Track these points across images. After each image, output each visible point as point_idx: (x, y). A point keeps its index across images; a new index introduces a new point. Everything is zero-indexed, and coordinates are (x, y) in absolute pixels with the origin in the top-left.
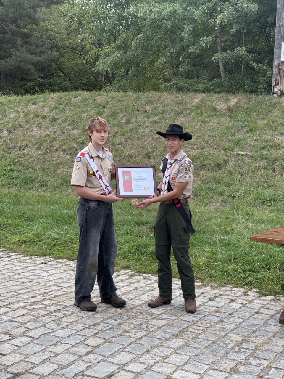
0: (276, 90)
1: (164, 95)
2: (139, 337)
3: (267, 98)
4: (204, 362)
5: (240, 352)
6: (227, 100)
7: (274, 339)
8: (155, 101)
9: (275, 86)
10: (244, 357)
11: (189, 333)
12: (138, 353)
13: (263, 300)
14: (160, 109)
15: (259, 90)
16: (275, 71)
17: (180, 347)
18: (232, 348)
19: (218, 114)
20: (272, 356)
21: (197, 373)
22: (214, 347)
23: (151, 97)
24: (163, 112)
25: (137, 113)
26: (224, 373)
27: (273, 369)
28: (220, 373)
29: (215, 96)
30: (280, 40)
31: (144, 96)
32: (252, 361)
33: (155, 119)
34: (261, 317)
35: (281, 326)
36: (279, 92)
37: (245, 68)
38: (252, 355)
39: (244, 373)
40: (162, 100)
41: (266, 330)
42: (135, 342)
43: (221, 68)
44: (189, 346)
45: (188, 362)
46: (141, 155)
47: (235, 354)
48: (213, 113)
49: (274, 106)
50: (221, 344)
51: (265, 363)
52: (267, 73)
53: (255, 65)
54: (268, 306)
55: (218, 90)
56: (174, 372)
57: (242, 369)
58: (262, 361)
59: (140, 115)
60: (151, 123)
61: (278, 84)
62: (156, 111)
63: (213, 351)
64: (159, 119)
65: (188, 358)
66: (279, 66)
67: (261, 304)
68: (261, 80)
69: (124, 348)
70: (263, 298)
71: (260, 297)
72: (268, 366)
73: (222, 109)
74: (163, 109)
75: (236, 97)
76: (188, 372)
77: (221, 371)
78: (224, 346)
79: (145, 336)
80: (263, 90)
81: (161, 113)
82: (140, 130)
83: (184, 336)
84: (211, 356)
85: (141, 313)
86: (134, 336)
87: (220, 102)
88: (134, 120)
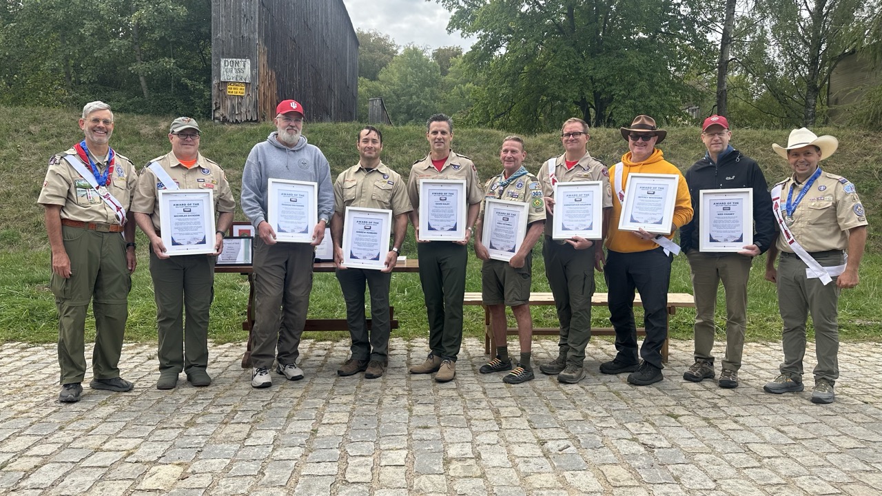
0: (217, 115)
1: (59, 112)
2: (44, 415)
3: (207, 124)
4: (148, 424)
5: (196, 403)
6: (154, 124)
7: (237, 384)
8: (44, 119)
9: (216, 109)
10: (202, 408)
11: (123, 397)
12: (45, 433)
13: (220, 349)
14: (54, 131)
15: (196, 114)
16: (214, 92)
17: (111, 415)
18: (185, 402)
19: (143, 139)
20: (237, 400)
21: (139, 437)
22: (160, 405)
23: (37, 114)
24: (59, 135)
25: (15, 135)
26: (176, 429)
27: (239, 413)
28: (171, 430)
29: (136, 117)
30: (218, 55)
31: (26, 112)
32: (211, 410)
33: (47, 143)
34: (219, 366)
35: (245, 370)
36: (221, 118)
37: (175, 86)
38: (211, 404)
39: (203, 424)
40: (57, 119)
41: (227, 376)
42: (39, 422)
43: (143, 84)
44: (124, 411)
45: (124, 428)
46: (26, 192)
47: (189, 408)
48: (136, 138)
49: (217, 134)
50: (170, 401)
51: (229, 409)
52: (205, 93)
53: (188, 82)
54: (227, 353)
55: (141, 110)
56: (105, 443)
57: (200, 420)
58: (225, 407)
59: (21, 138)
60: (40, 148)
61: (219, 108)
62: (47, 134)
63: (160, 410)
64: (53, 144)
65: (124, 424)
66: (219, 86)
67: (218, 353)
68: (197, 101)
69: (20, 433)
70: (220, 346)
71: (215, 346)
72: (232, 411)
73: (148, 134)
74: (58, 130)
75: (166, 120)
76: (126, 438)
77: (173, 428)
78: (174, 402)
79: (55, 412)
80: (201, 115)
81: (56, 136)
82: (22, 159)
83: (116, 403)
84: (157, 415)
85: (45, 388)
86: (37, 415)
87: (144, 125)
88: (10, 144)
